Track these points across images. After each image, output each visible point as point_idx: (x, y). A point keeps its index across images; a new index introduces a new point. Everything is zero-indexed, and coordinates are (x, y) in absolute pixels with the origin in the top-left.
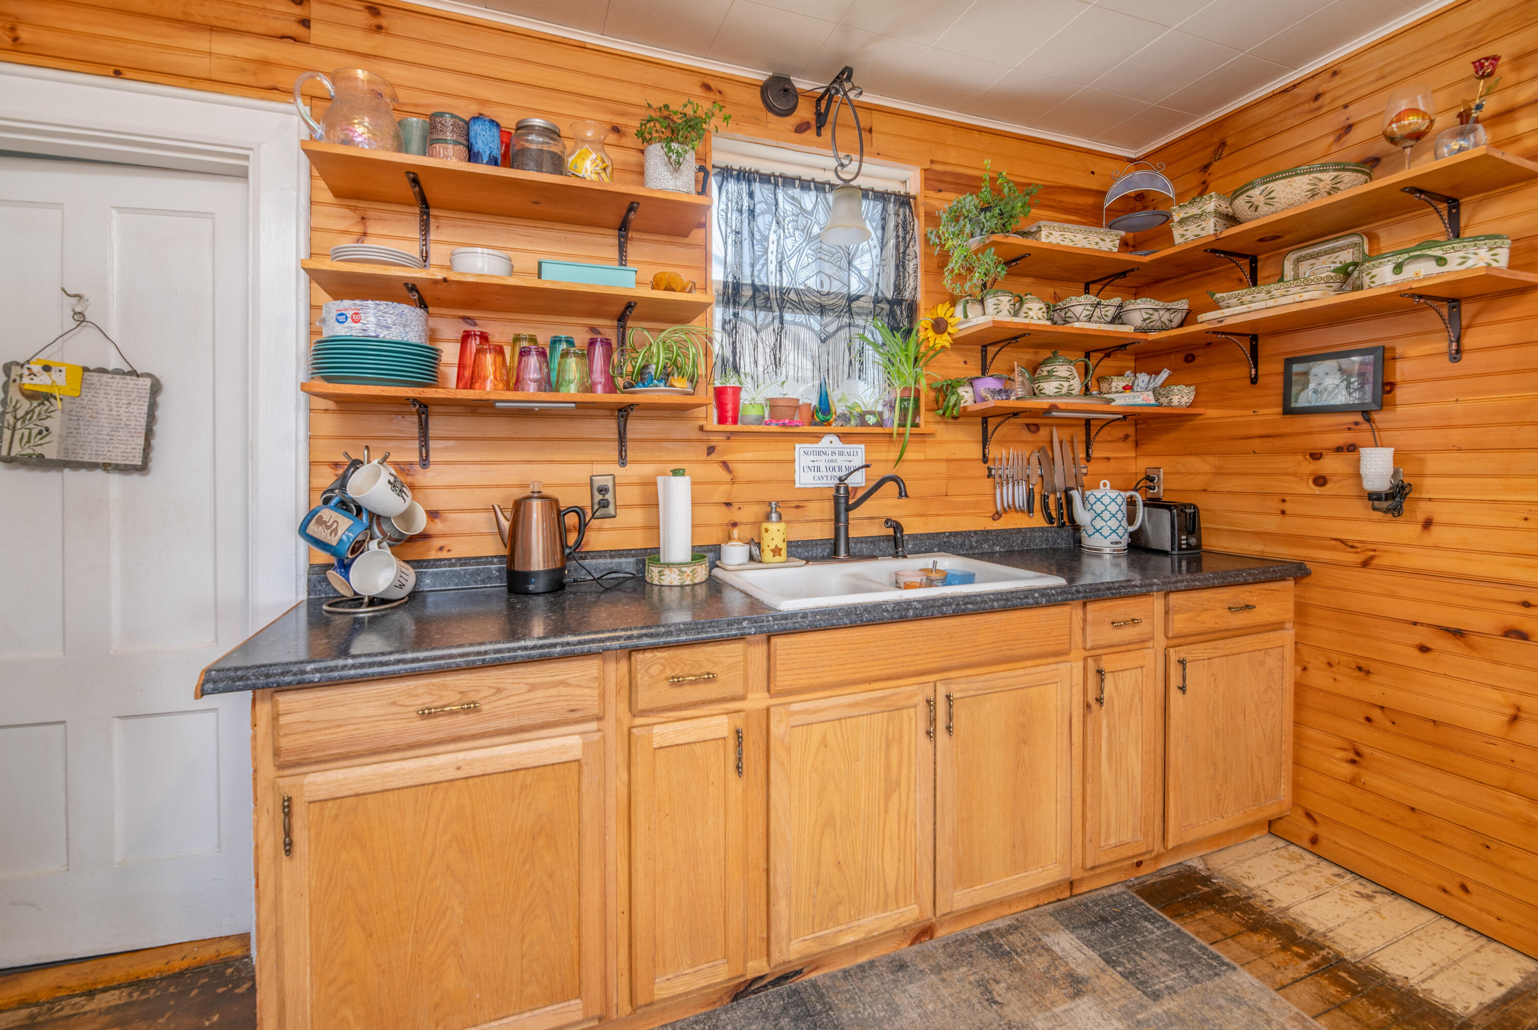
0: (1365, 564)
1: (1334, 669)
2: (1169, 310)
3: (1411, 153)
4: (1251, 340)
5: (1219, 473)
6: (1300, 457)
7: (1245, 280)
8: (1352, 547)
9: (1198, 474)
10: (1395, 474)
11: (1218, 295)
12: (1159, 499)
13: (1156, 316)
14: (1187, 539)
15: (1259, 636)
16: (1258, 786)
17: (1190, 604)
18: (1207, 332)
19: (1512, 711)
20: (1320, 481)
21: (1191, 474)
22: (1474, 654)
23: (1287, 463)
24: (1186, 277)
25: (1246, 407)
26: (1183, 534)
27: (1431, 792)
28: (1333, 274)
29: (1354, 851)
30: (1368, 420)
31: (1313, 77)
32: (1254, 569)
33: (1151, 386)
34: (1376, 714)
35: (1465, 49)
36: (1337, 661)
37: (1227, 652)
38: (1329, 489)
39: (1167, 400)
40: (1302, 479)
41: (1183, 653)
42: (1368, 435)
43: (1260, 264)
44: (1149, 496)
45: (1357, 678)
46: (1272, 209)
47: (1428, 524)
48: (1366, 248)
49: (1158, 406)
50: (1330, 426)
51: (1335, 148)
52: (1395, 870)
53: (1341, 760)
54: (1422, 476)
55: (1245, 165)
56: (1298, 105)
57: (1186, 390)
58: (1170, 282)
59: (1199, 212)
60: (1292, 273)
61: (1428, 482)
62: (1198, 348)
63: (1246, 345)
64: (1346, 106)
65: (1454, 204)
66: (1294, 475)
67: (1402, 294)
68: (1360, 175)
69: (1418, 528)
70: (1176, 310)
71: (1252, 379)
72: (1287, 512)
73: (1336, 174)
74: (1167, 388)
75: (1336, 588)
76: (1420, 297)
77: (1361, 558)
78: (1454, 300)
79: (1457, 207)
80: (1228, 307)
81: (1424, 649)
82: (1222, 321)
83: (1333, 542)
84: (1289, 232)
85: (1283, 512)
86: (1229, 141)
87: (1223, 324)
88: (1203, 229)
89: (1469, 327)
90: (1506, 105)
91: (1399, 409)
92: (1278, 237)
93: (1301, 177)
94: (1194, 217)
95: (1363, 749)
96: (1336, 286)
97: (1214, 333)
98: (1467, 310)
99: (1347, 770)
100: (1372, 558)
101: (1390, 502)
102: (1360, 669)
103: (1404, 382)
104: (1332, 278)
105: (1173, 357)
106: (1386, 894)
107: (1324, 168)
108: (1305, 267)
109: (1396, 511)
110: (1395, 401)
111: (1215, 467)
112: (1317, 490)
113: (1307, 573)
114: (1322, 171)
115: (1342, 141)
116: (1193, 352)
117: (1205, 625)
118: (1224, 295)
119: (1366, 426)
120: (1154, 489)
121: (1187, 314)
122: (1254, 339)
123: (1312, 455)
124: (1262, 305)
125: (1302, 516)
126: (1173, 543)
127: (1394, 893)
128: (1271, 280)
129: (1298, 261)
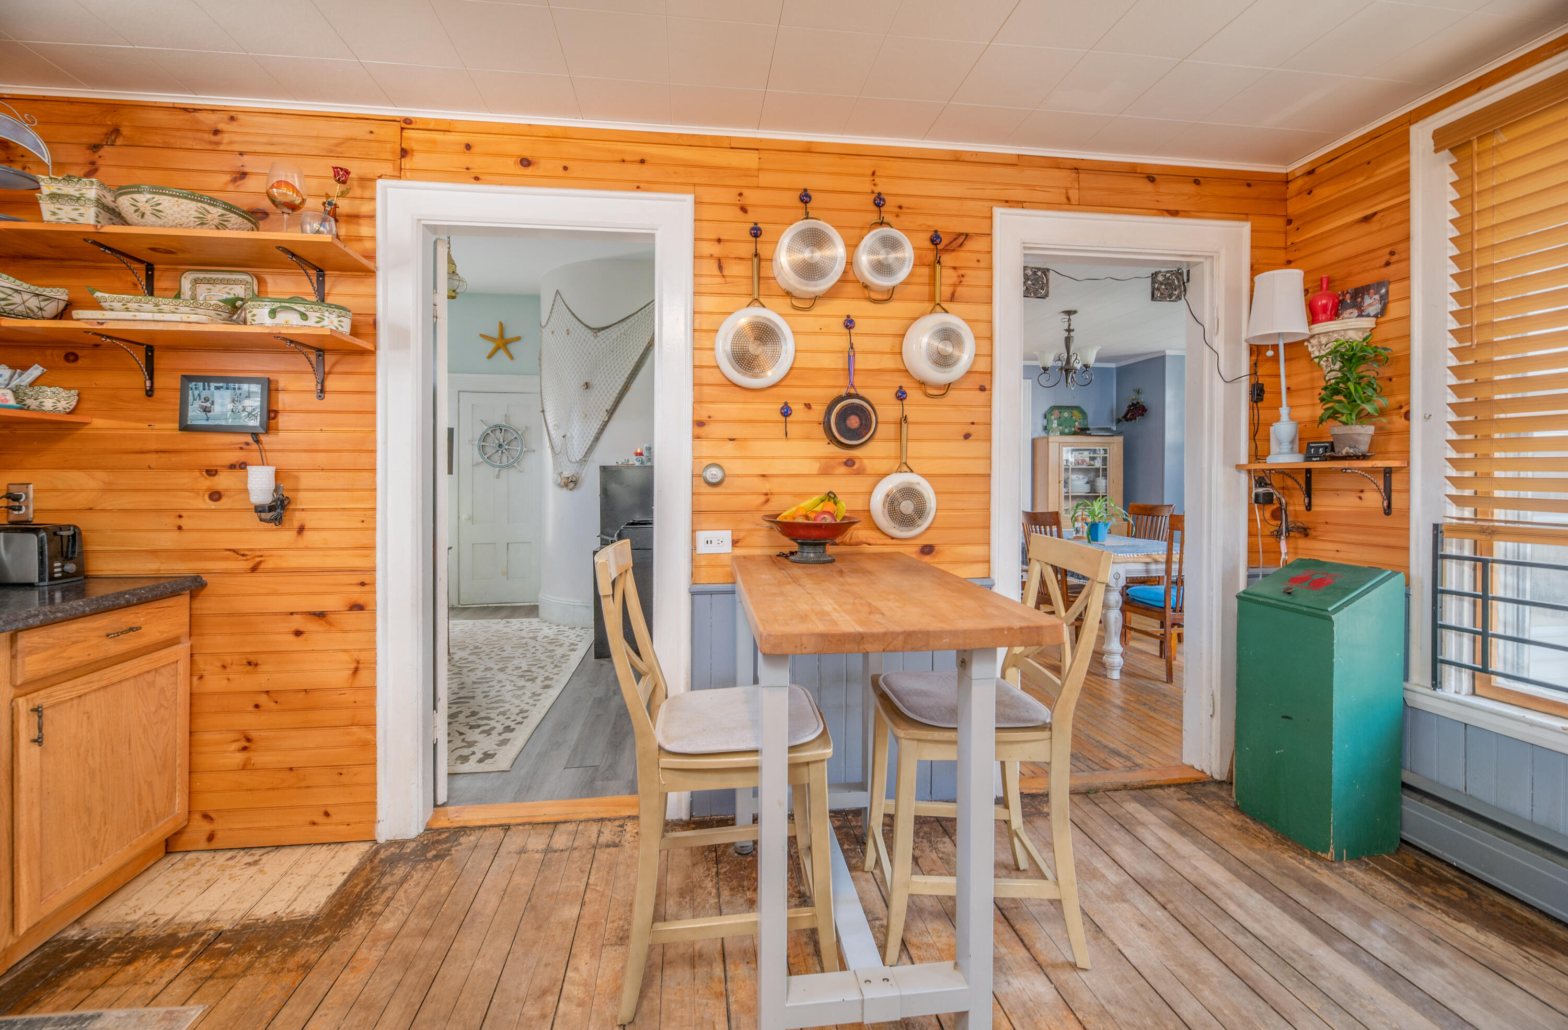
0: (254, 569)
1: (228, 670)
2: (38, 295)
3: (289, 219)
4: (147, 351)
5: (109, 489)
6: (197, 474)
7: (140, 286)
8: (243, 555)
9: (82, 490)
10: (276, 490)
11: (98, 294)
12: (27, 522)
13: (17, 299)
14: (62, 566)
15: (148, 656)
16: (148, 811)
17: (51, 641)
18: (86, 331)
19: (353, 666)
20: (216, 496)
21: (73, 490)
22: (332, 628)
23: (183, 479)
24: (67, 263)
25: (139, 420)
26: (58, 561)
27: (305, 749)
28: (222, 304)
29: (244, 829)
30: (257, 441)
31: (213, 110)
32: (140, 589)
33: (14, 383)
34: (263, 700)
35: (330, 153)
36: (230, 662)
37: (104, 683)
38: (224, 503)
39: (37, 402)
40: (199, 494)
41: (40, 698)
42: (257, 455)
43: (156, 273)
44: (12, 518)
45: (247, 673)
46: (160, 222)
47: (301, 530)
48: (256, 288)
49: (21, 409)
50: (223, 444)
51: (231, 187)
52: (278, 827)
53: (234, 751)
54: (297, 490)
55: (141, 164)
56: (198, 130)
57: (64, 394)
58: (46, 262)
59: (77, 194)
60: (190, 293)
61: (302, 495)
62: (83, 348)
63: (140, 356)
64: (241, 154)
65: (321, 272)
66: (191, 490)
67: (277, 336)
68: (246, 221)
69: (294, 533)
70: (49, 299)
71: (147, 391)
72: (184, 527)
73: (224, 212)
74: (36, 388)
75: (229, 595)
76: (292, 342)
77: (250, 564)
78: (319, 350)
79: (323, 276)
80: (112, 310)
81: (298, 633)
82: (102, 324)
83: (227, 552)
84: (183, 251)
85: (180, 528)
86: (125, 131)
87: (104, 327)
88: (81, 215)
89: (329, 373)
90: (353, 211)
91: (281, 434)
92: (172, 253)
93: (188, 201)
94: (69, 197)
95: (253, 734)
96: (225, 315)
97: (95, 334)
98: (329, 359)
99: (240, 757)
100: (259, 563)
101: (271, 514)
102: (249, 663)
103: (284, 411)
104: (221, 307)
105: (48, 352)
106: (272, 851)
107: (213, 202)
108: (202, 290)
109: (278, 520)
110: (277, 427)
111: (104, 483)
112: (213, 505)
113: (203, 585)
114: (210, 204)
115: (238, 183)
116: (76, 352)
117: (73, 660)
118: (107, 295)
119: (255, 446)
120: (20, 509)
121: (67, 305)
122: (150, 349)
123: (207, 471)
124: (149, 316)
125: (198, 530)
126: (41, 573)
127: (278, 847)
128: (168, 293)
129: (196, 282)
